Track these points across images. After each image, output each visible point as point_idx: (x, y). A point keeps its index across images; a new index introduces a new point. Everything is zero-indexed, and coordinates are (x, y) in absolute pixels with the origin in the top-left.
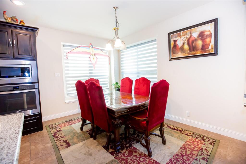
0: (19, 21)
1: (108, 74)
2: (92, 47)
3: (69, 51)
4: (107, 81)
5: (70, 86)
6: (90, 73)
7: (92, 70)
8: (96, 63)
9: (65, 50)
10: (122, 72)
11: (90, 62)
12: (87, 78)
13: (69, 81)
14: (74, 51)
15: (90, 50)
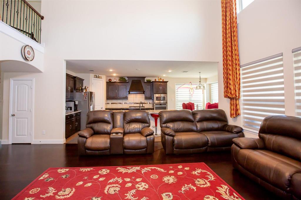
0: (162, 80)
1: (202, 100)
2: (191, 84)
3: (179, 87)
4: (201, 105)
5: (178, 106)
6: (190, 99)
7: (191, 97)
8: (193, 93)
9: (176, 87)
10: (212, 99)
11: (190, 94)
12: (188, 102)
13: (178, 103)
14: (181, 87)
15: (190, 86)
